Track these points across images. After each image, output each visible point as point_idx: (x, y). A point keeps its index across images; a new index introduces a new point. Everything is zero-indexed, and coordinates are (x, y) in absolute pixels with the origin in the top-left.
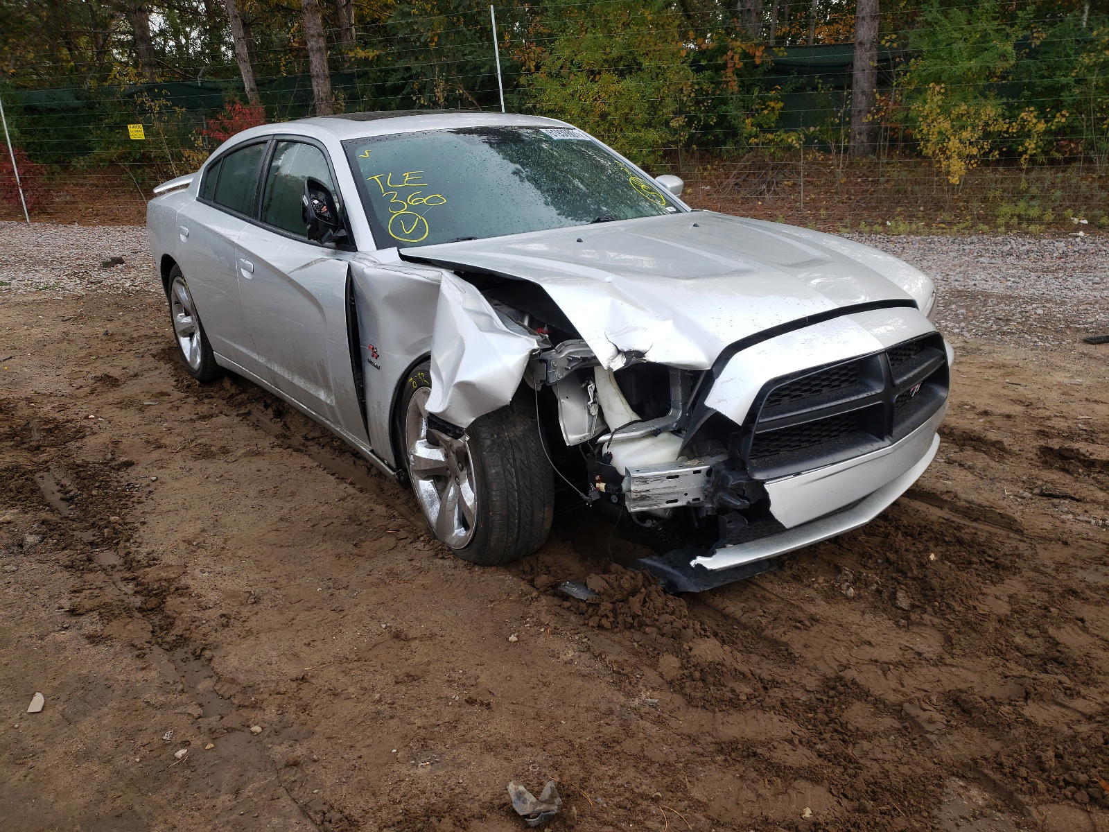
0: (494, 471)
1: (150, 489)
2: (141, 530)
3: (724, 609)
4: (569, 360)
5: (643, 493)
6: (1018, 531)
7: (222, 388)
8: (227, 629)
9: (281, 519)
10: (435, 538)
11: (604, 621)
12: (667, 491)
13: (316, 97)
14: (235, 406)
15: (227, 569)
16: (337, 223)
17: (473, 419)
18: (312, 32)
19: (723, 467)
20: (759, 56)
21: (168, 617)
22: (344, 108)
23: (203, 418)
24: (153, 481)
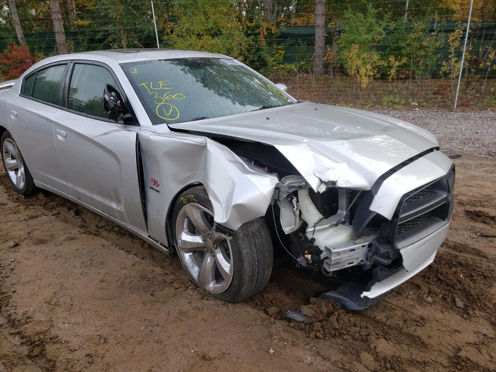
0: (245, 251)
1: (12, 267)
2: (14, 297)
3: (375, 317)
4: (290, 187)
5: (337, 261)
6: (484, 257)
7: (38, 199)
8: (93, 365)
9: (102, 281)
10: (198, 287)
11: (318, 334)
12: (349, 258)
13: (58, 43)
14: (49, 209)
15: (79, 319)
16: (124, 109)
17: (241, 225)
18: (54, 10)
19: (376, 242)
20: (274, 30)
21: (50, 361)
22: (73, 49)
23: (32, 218)
24: (12, 262)
